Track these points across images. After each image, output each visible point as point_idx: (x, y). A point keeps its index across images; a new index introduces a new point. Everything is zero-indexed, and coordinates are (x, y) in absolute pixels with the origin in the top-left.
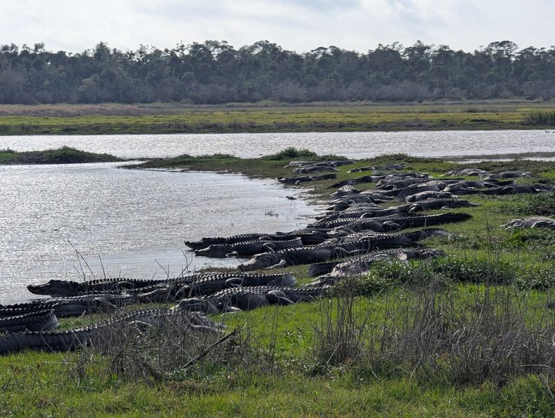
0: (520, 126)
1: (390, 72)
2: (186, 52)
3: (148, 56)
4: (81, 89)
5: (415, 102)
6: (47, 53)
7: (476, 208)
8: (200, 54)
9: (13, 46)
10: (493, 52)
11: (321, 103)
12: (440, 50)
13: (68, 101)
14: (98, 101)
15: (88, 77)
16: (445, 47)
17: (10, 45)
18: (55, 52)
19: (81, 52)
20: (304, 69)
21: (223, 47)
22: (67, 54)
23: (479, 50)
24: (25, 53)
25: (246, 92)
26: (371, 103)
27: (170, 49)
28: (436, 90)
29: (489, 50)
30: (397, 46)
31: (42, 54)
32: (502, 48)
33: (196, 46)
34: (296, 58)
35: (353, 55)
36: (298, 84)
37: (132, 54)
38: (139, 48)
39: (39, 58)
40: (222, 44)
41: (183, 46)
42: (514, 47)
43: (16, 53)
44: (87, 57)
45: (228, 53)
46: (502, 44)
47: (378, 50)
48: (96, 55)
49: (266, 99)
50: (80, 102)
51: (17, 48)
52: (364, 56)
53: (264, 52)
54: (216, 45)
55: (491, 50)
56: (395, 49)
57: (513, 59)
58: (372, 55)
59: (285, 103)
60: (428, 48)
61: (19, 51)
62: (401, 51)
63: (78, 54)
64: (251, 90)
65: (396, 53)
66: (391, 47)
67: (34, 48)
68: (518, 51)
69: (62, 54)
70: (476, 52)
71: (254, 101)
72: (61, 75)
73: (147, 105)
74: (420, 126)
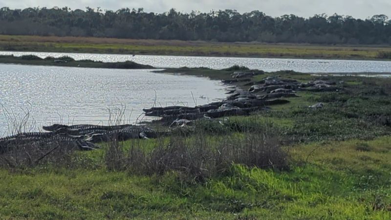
0: (374, 59)
1: (320, 29)
2: (215, 15)
3: (196, 17)
4: (161, 32)
5: (332, 45)
6: (144, 13)
7: (297, 98)
8: (223, 16)
9: (128, 9)
10: (375, 20)
11: (283, 44)
12: (347, 18)
13: (154, 38)
14: (169, 39)
15: (165, 26)
16: (350, 17)
17: (126, 8)
18: (149, 13)
19: (162, 13)
20: (275, 26)
21: (234, 13)
22: (155, 14)
23: (368, 19)
24: (133, 13)
25: (244, 37)
26: (309, 44)
27: (207, 13)
28: (343, 39)
29: (373, 19)
30: (324, 15)
31: (142, 14)
32: (380, 18)
33: (220, 12)
34: (272, 20)
35: (302, 19)
36: (272, 33)
37: (188, 15)
38: (191, 12)
39: (140, 15)
40: (234, 12)
41: (213, 12)
42: (386, 18)
43: (129, 13)
44: (165, 16)
45: (237, 16)
46: (380, 16)
47: (315, 17)
48: (169, 15)
49: (255, 40)
50: (160, 39)
51: (129, 10)
52: (307, 20)
53: (255, 17)
54: (230, 11)
55: (374, 19)
56: (323, 17)
57: (385, 24)
58: (311, 19)
59: (264, 43)
60: (341, 17)
61: (131, 11)
62: (327, 18)
63: (160, 14)
64: (247, 36)
65: (324, 19)
66: (321, 16)
67: (138, 10)
68: (389, 20)
69: (152, 14)
70: (366, 20)
71: (248, 42)
72: (152, 24)
73: (194, 41)
74: (322, 57)
